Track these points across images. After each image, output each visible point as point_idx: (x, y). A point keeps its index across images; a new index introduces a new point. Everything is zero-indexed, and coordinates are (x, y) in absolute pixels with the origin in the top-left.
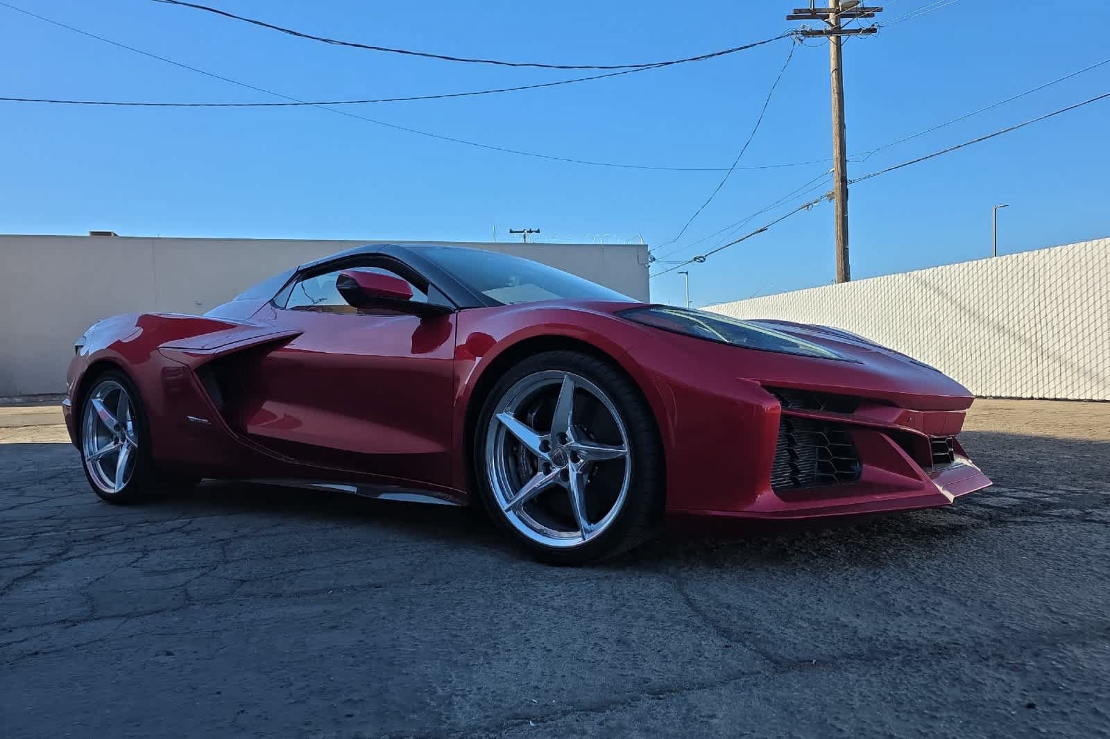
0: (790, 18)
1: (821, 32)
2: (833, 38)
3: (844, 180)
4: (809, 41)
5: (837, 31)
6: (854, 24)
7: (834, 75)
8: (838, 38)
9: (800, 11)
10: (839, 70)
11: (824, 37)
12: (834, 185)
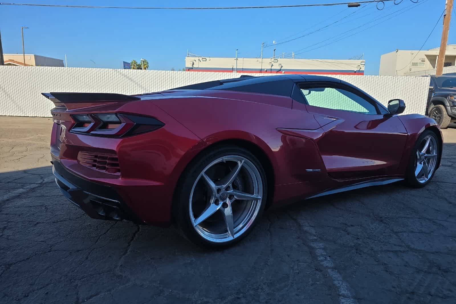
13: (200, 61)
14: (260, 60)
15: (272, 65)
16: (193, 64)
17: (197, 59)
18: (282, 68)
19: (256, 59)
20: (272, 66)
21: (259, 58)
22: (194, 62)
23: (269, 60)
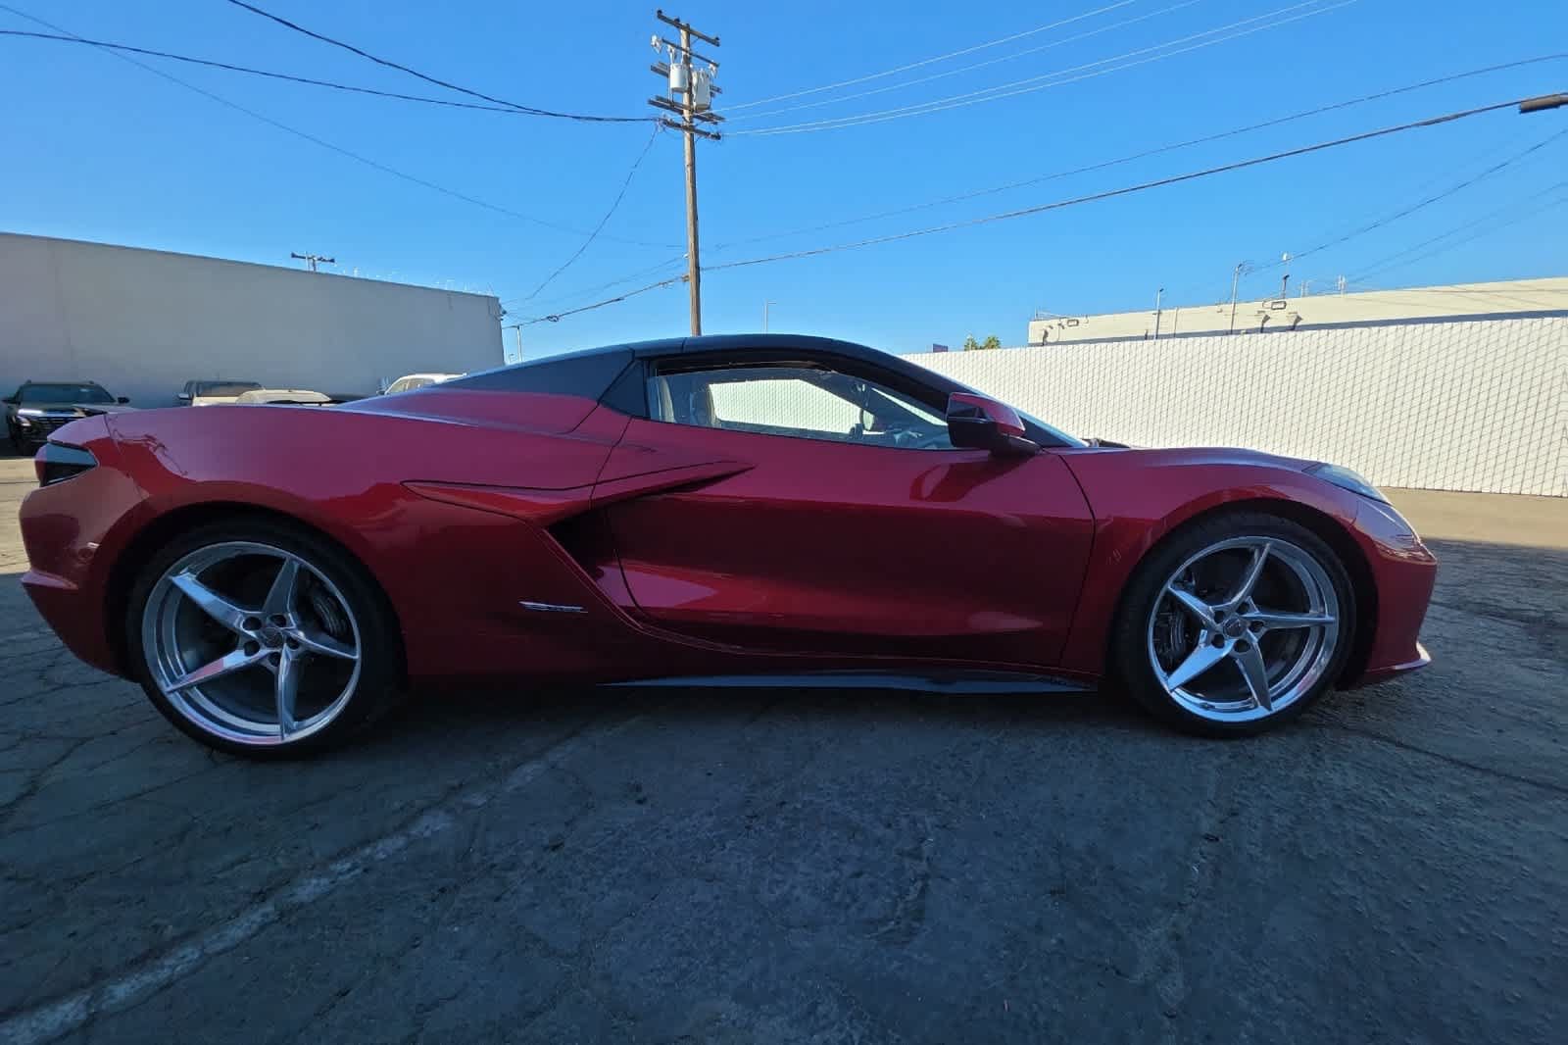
0: (652, 103)
1: (678, 126)
2: (687, 134)
3: (697, 267)
4: (670, 130)
5: (691, 129)
6: (704, 126)
7: (689, 169)
8: (692, 135)
9: (661, 99)
10: (693, 165)
11: (679, 132)
12: (690, 270)
13: (1063, 328)
14: (1228, 308)
15: (1267, 318)
16: (1046, 333)
17: (1055, 323)
18: (1299, 324)
19: (1217, 308)
20: (1264, 322)
21: (1226, 303)
22: (1048, 329)
23: (1257, 306)
